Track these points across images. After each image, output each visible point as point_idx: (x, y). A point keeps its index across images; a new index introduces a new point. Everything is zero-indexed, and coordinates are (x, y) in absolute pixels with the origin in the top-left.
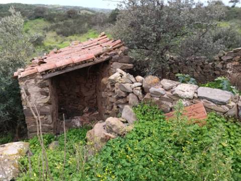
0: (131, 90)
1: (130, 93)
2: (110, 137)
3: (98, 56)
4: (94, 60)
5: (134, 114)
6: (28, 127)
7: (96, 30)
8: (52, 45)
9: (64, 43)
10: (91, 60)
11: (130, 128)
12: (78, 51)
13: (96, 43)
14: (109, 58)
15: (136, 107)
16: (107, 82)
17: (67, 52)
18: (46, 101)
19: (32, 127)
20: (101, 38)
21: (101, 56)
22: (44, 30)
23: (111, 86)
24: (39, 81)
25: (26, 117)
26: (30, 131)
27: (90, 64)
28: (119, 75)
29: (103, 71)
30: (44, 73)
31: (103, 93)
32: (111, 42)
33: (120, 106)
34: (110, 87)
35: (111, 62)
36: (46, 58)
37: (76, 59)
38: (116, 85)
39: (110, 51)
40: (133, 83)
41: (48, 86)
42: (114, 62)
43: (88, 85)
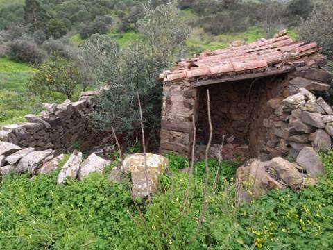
0: (323, 125)
1: (318, 128)
2: (276, 185)
3: (273, 65)
4: (265, 70)
5: (321, 163)
6: (162, 142)
7: (261, 27)
8: (195, 46)
9: (211, 43)
10: (260, 70)
11: (311, 181)
12: (241, 55)
13: (270, 46)
14: (290, 70)
15: (326, 153)
16: (277, 106)
17: (224, 55)
18: (188, 116)
19: (166, 143)
20: (278, 39)
21: (278, 66)
22: (189, 24)
23: (284, 112)
24: (185, 89)
25: (162, 130)
26: (163, 147)
27: (258, 75)
28: (303, 97)
29: (271, 89)
30: (194, 79)
31: (267, 120)
32: (297, 45)
33: (294, 146)
34: (281, 113)
35: (291, 77)
36: (196, 61)
37: (239, 65)
38: (293, 112)
39: (294, 59)
40: (327, 114)
41: (193, 97)
42: (296, 76)
43: (242, 105)
